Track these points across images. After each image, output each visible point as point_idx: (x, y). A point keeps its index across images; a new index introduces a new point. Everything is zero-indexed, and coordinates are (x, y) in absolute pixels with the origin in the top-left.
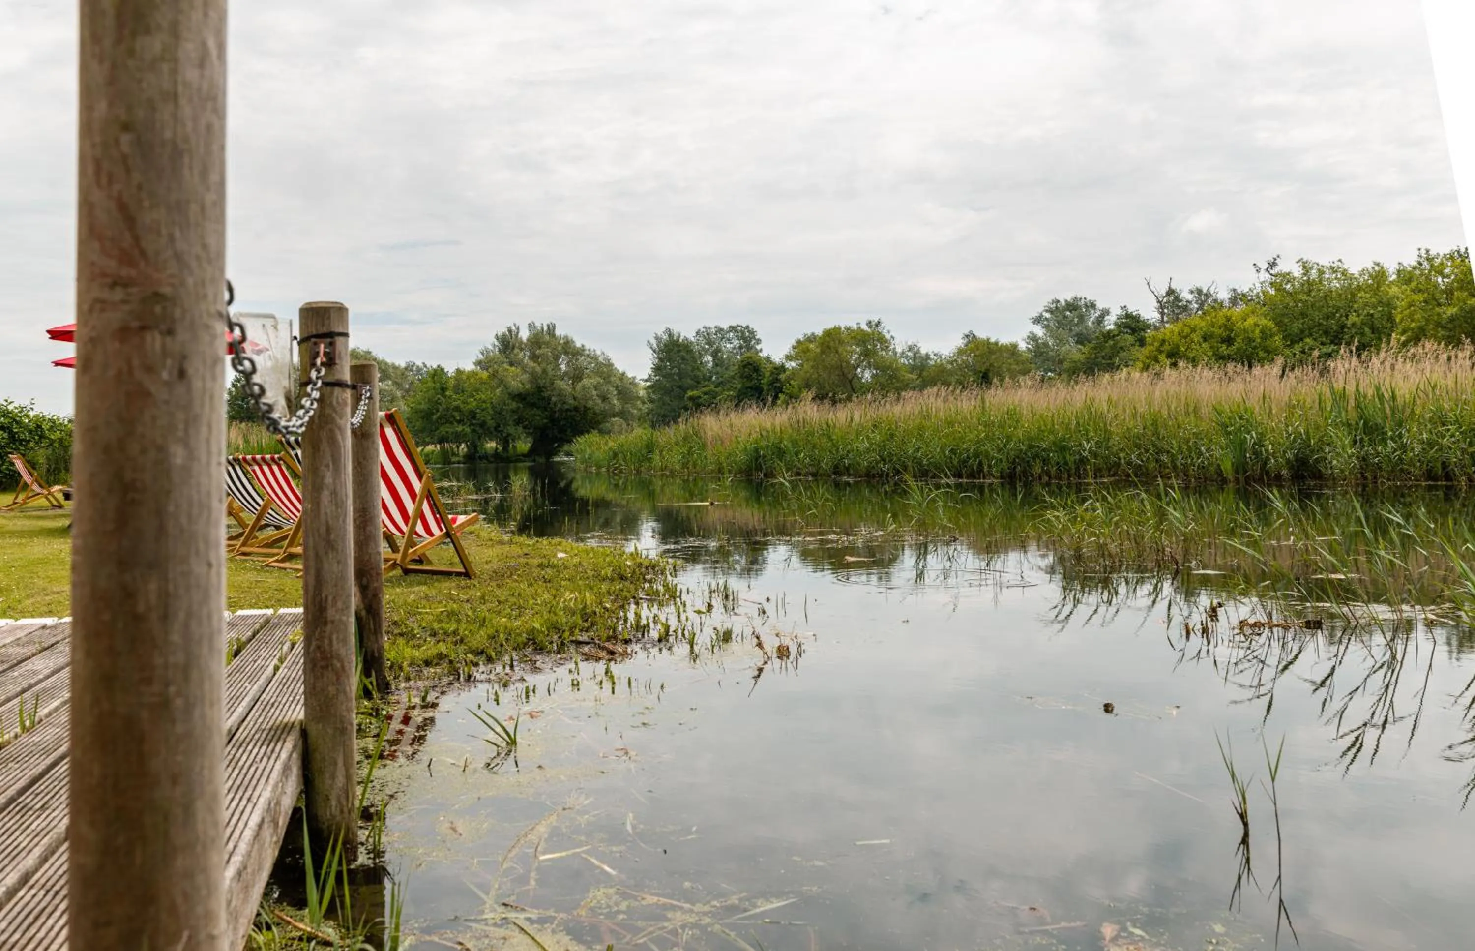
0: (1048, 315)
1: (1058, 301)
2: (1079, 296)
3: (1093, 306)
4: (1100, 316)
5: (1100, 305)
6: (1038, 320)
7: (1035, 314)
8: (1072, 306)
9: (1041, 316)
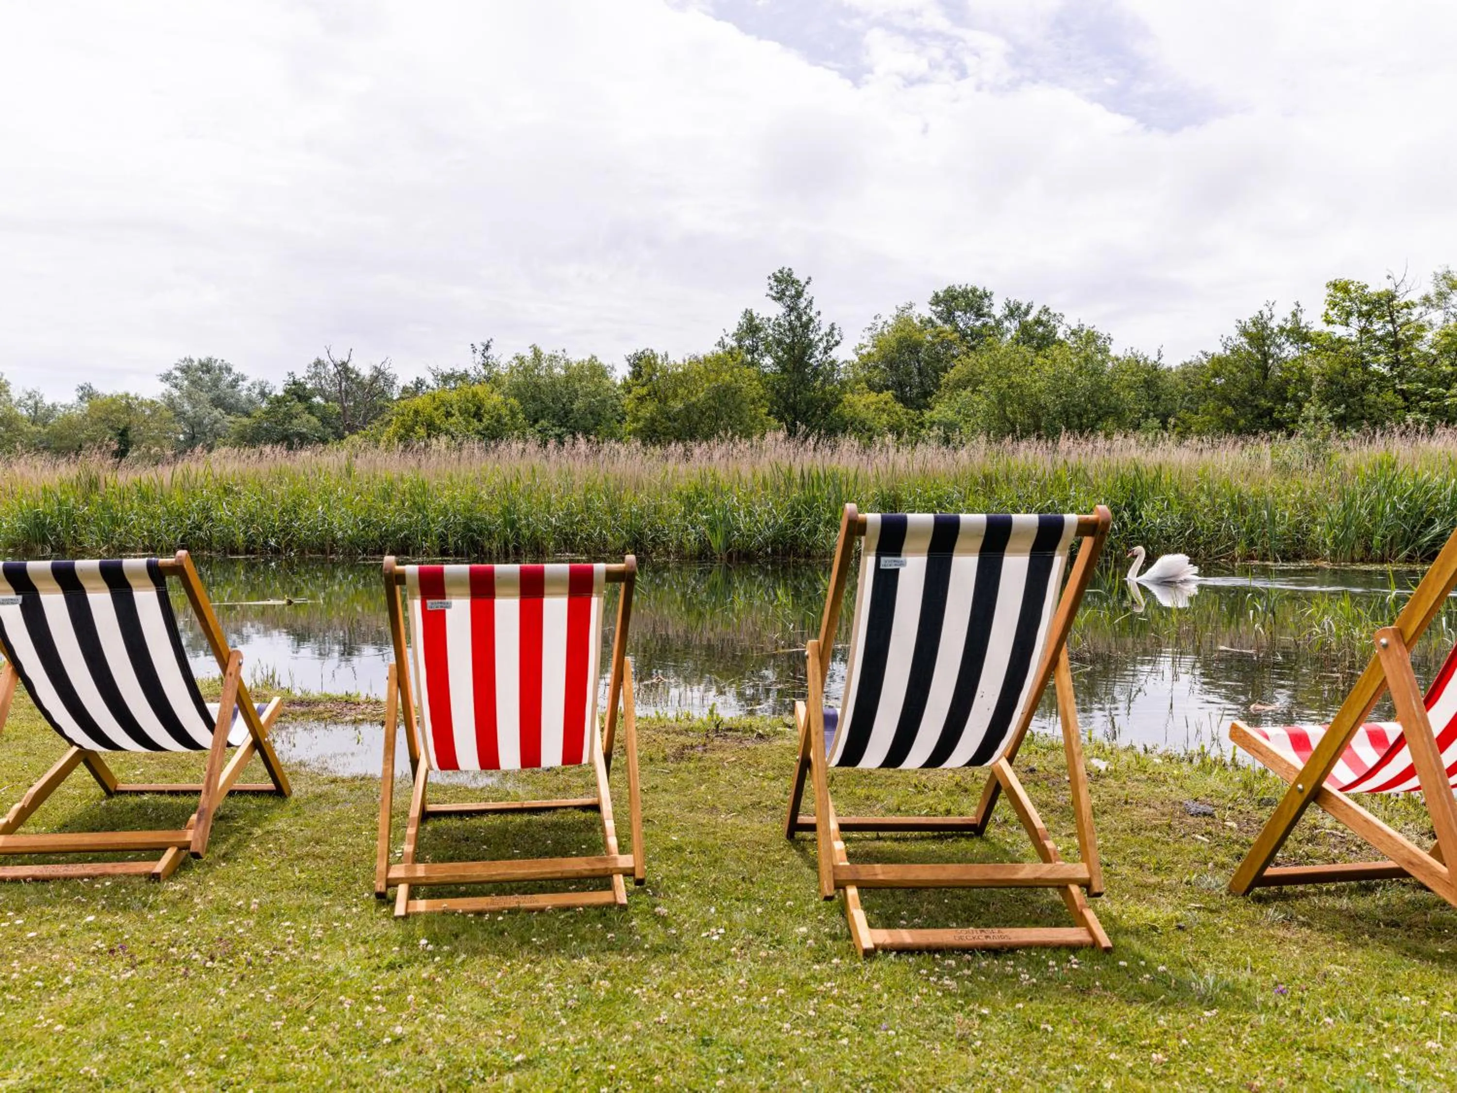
0: (178, 373)
1: (191, 361)
2: (215, 357)
3: (229, 370)
4: (234, 380)
5: (236, 370)
6: (167, 378)
7: (164, 371)
8: (207, 367)
9: (170, 374)
